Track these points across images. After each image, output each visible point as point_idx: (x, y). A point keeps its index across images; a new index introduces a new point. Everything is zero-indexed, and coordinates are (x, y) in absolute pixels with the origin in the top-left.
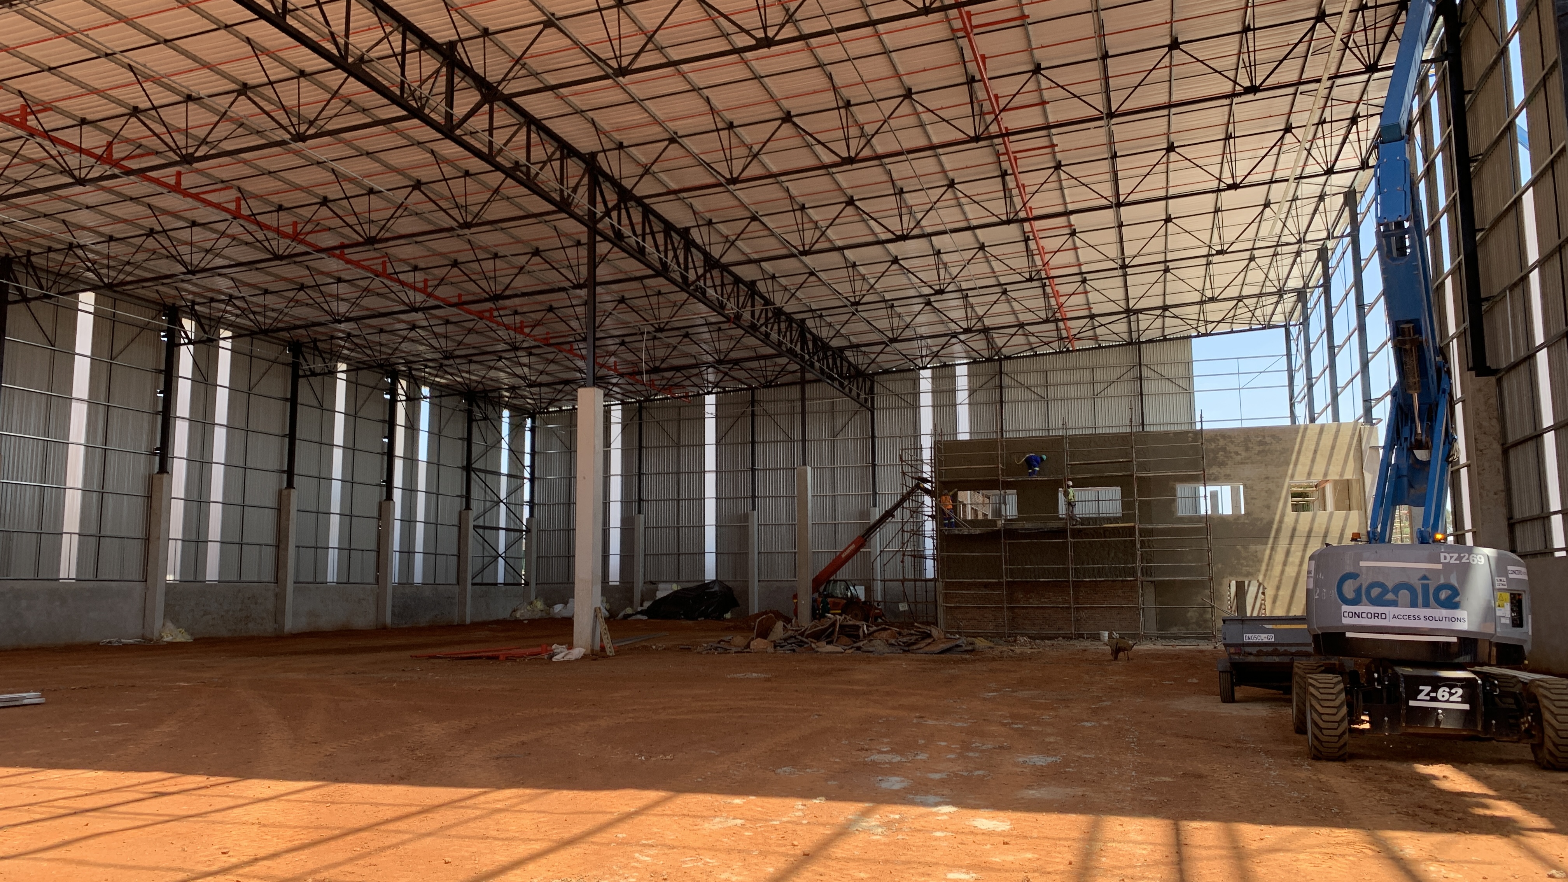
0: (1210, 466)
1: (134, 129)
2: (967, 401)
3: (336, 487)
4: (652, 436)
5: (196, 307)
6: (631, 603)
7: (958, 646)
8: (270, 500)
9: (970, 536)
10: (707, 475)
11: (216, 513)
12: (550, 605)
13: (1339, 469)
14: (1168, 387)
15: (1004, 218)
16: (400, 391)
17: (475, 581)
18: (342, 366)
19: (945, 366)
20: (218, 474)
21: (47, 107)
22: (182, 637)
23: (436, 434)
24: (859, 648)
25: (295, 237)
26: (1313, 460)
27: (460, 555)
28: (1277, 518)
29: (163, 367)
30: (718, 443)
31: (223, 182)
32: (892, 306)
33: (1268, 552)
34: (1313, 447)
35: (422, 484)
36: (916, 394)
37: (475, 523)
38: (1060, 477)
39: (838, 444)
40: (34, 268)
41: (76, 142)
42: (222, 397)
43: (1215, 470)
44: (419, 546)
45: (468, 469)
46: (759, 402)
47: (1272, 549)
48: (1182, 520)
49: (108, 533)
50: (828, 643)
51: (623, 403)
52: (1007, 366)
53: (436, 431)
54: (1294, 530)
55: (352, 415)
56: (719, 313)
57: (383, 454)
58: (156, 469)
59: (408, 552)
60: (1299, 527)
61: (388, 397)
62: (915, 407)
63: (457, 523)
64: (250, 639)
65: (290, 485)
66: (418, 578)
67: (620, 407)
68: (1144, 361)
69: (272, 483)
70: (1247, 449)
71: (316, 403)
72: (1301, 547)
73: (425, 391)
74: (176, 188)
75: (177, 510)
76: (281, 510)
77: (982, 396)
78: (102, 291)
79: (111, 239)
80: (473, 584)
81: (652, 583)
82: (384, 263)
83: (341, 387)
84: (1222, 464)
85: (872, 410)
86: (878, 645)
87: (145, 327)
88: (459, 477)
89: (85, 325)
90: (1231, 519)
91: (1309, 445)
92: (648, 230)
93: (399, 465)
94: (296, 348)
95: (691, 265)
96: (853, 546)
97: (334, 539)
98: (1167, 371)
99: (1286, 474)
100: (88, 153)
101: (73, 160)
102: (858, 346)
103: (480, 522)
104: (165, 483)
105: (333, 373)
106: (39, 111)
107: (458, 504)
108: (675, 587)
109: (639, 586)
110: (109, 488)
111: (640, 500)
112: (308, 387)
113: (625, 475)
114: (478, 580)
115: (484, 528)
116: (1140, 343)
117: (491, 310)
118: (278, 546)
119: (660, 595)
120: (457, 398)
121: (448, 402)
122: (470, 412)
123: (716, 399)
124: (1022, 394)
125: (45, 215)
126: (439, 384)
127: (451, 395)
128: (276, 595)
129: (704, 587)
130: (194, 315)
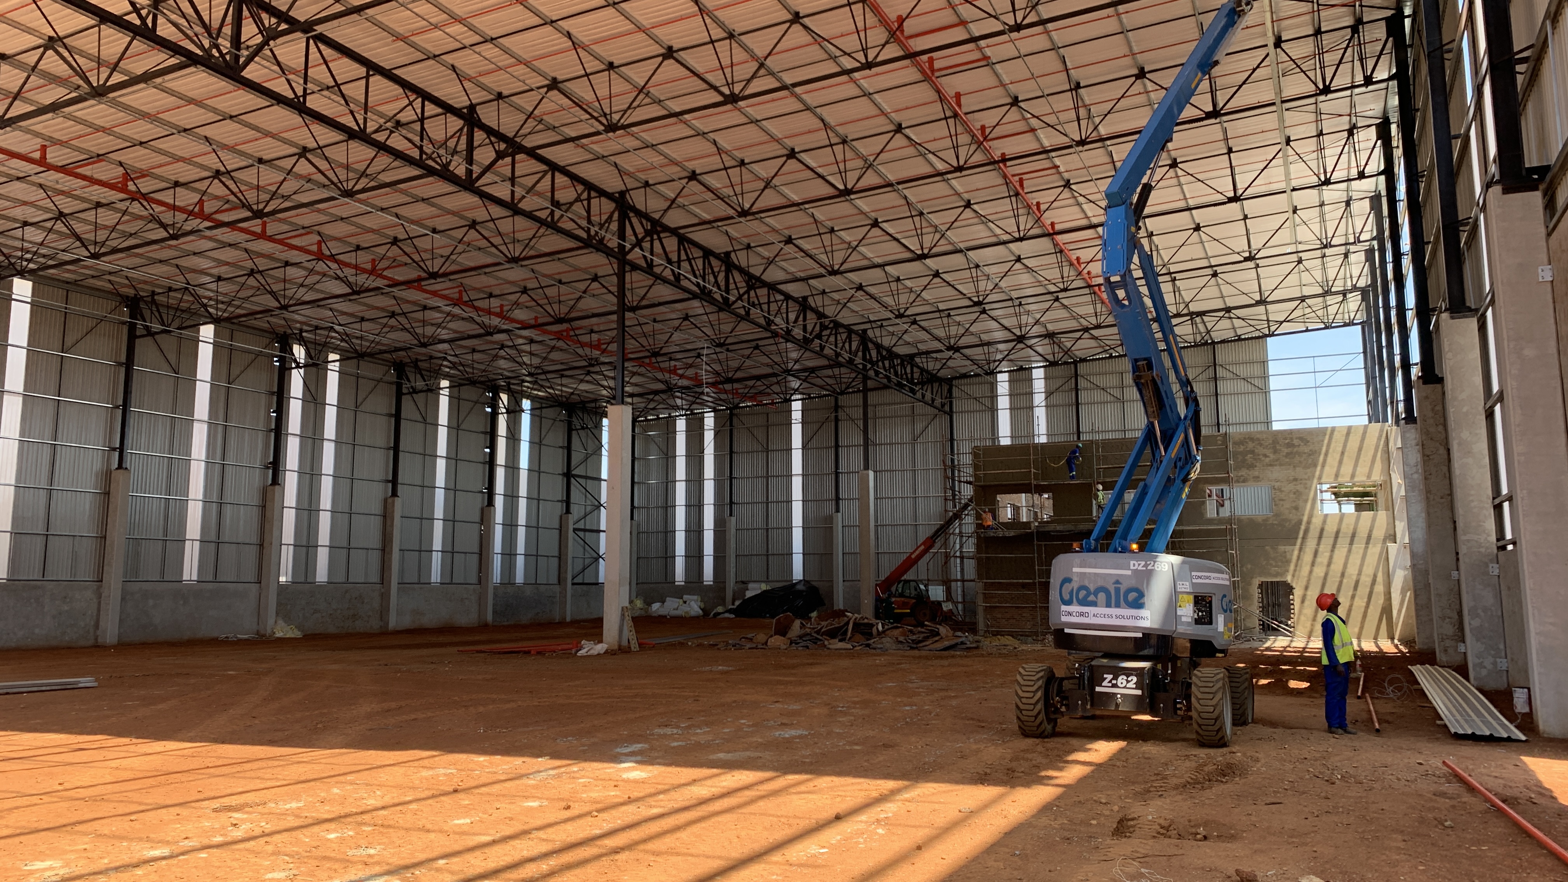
0: (1238, 468)
1: (217, 188)
2: (1043, 404)
3: (440, 496)
4: (742, 442)
5: (304, 334)
6: (722, 601)
7: (962, 643)
8: (376, 507)
9: (1005, 538)
10: (794, 478)
11: (325, 521)
12: (649, 604)
13: (1367, 470)
14: (1242, 386)
15: (1016, 235)
16: (501, 405)
17: (575, 581)
18: (445, 383)
19: (1021, 369)
20: (327, 485)
21: (144, 174)
22: (293, 633)
23: (536, 443)
24: (868, 645)
25: (373, 272)
26: (1341, 462)
27: (561, 557)
28: (1305, 519)
29: (276, 390)
30: (804, 447)
31: (304, 228)
32: (949, 315)
33: (1296, 553)
34: (1340, 449)
35: (523, 490)
36: (994, 397)
37: (576, 526)
39: (919, 448)
40: (157, 306)
41: (171, 201)
42: (331, 415)
43: (1243, 472)
44: (521, 548)
45: (568, 475)
46: (842, 407)
47: (1301, 549)
48: (1211, 521)
49: (227, 540)
50: (840, 641)
51: (715, 410)
52: (1082, 368)
53: (537, 440)
54: (1322, 530)
55: (455, 427)
56: (766, 330)
57: (484, 463)
58: (270, 482)
59: (509, 554)
60: (1326, 528)
61: (489, 410)
62: (993, 410)
63: (557, 526)
64: (349, 635)
65: (394, 494)
66: (520, 578)
67: (712, 414)
68: (1220, 359)
69: (379, 491)
70: (1275, 452)
71: (420, 419)
72: (1330, 547)
73: (526, 404)
74: (262, 236)
75: (289, 518)
76: (386, 516)
77: (1058, 398)
78: (223, 324)
79: (219, 279)
80: (573, 584)
81: (743, 582)
82: (460, 292)
83: (444, 402)
84: (1251, 467)
85: (951, 413)
86: (887, 642)
87: (259, 354)
88: (559, 483)
89: (205, 354)
90: (1260, 520)
91: (1337, 446)
92: (683, 257)
93: (500, 474)
94: (400, 368)
95: (732, 286)
96: (922, 547)
97: (437, 544)
98: (1242, 371)
99: (1314, 476)
100: (182, 210)
101: (167, 217)
102: (927, 353)
103: (581, 525)
104: (277, 494)
105: (435, 391)
106: (138, 178)
107: (559, 508)
108: (764, 587)
109: (731, 585)
110: (228, 498)
111: (731, 503)
112: (412, 403)
113: (718, 481)
114: (578, 580)
115: (585, 530)
116: (1214, 343)
117: (567, 330)
118: (383, 550)
119: (749, 594)
120: (558, 409)
121: (549, 413)
122: (570, 424)
123: (803, 405)
124: (1097, 395)
125: (161, 261)
126: (537, 397)
127: (551, 406)
128: (382, 595)
129: (790, 589)
130: (302, 341)
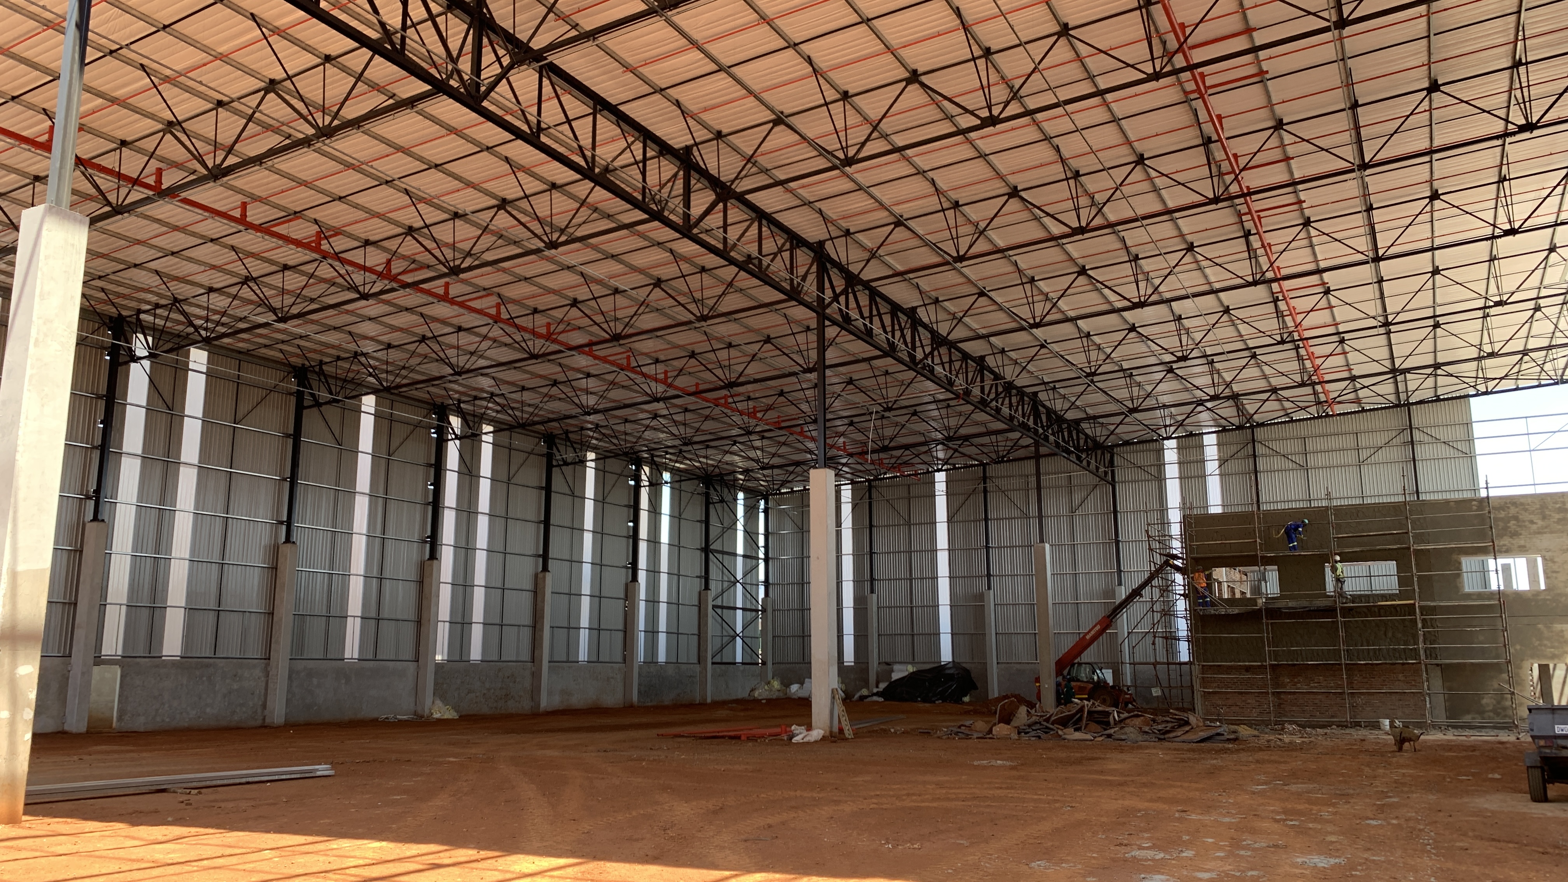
0: (1501, 536)
1: (410, 247)
2: (1217, 472)
4: (882, 515)
5: (462, 405)
6: (866, 684)
7: (1218, 734)
8: (528, 584)
9: (1228, 616)
10: (939, 553)
11: (479, 596)
12: (787, 684)
14: (1445, 451)
15: (1250, 279)
16: (644, 477)
17: (715, 660)
18: (591, 456)
19: (1192, 435)
20: (481, 559)
21: (338, 232)
22: (449, 714)
23: (677, 517)
24: (1110, 736)
25: (549, 337)
27: (701, 635)
29: (433, 462)
30: (949, 521)
31: (485, 289)
32: (1131, 375)
35: (664, 566)
36: (1160, 465)
37: (714, 603)
38: (1326, 551)
39: (1077, 521)
40: (325, 376)
41: (361, 262)
42: (485, 487)
43: (1506, 541)
44: (662, 626)
45: (706, 550)
46: (991, 478)
48: (1469, 596)
49: (386, 616)
50: (1076, 730)
51: (853, 483)
52: (1260, 433)
53: (677, 515)
55: (601, 501)
56: (947, 390)
57: (628, 537)
58: (427, 556)
59: (652, 632)
61: (632, 483)
62: (1160, 479)
63: (697, 603)
64: (509, 717)
65: (545, 569)
66: (662, 657)
67: (850, 487)
68: (1415, 423)
69: (530, 566)
70: (1544, 518)
71: (568, 492)
73: (666, 476)
74: (445, 298)
75: (445, 594)
76: (537, 592)
77: (1232, 466)
78: (381, 394)
79: (389, 346)
80: (713, 663)
81: (888, 664)
82: (628, 358)
83: (590, 474)
84: (1515, 535)
85: (1113, 484)
86: (1131, 732)
87: (417, 425)
88: (699, 556)
89: (367, 424)
90: (1530, 595)
92: (875, 312)
93: (643, 547)
94: (550, 440)
95: (918, 344)
96: (1098, 627)
97: (585, 621)
98: (1443, 434)
100: (370, 270)
101: (358, 278)
102: (1095, 418)
103: (719, 602)
104: (434, 569)
105: (583, 462)
106: (331, 236)
107: (698, 584)
108: (911, 669)
109: (874, 667)
110: (386, 574)
111: (871, 579)
112: (561, 476)
113: (857, 555)
114: (717, 659)
115: (722, 607)
116: (1409, 405)
117: (725, 397)
118: (534, 627)
119: (895, 676)
120: (696, 482)
121: (687, 486)
122: (707, 495)
123: (947, 476)
124: (1278, 462)
125: (335, 328)
126: (679, 469)
127: (689, 479)
128: (533, 674)
129: (940, 669)
130: (460, 413)
